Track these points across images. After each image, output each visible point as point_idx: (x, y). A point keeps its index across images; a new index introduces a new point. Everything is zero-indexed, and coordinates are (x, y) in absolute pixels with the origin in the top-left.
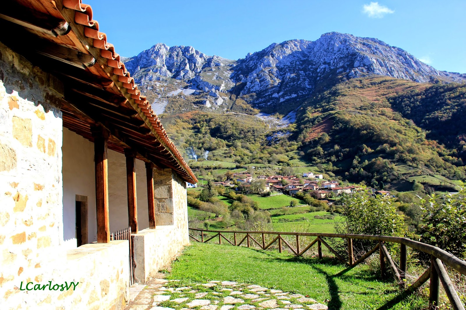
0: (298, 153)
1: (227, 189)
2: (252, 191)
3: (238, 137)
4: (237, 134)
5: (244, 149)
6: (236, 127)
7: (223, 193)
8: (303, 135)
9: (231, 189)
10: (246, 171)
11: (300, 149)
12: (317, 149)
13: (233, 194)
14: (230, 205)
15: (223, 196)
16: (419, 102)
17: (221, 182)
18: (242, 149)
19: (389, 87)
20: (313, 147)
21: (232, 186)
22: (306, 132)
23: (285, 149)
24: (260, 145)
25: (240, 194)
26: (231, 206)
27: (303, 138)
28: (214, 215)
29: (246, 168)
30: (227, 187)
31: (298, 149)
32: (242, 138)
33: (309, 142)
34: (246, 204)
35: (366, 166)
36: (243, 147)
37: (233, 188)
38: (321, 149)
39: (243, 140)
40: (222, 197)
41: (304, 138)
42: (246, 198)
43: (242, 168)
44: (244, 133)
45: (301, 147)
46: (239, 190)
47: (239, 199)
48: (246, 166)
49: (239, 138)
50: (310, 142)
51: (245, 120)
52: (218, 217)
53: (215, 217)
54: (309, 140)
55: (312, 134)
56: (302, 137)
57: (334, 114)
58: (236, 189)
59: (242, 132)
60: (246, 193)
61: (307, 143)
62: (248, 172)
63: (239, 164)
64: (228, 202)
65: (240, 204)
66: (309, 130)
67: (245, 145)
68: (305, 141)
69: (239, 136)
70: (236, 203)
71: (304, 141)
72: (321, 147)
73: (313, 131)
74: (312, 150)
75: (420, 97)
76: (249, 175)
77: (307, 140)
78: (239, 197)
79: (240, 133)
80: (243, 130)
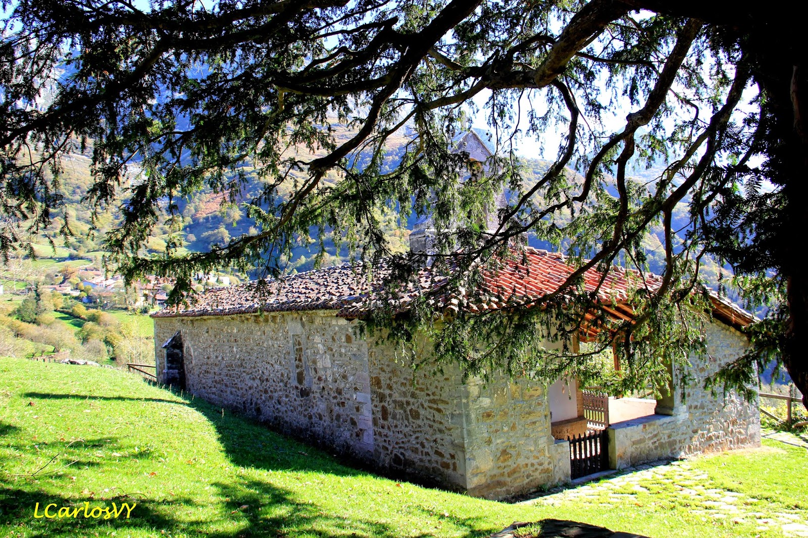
0: (186, 236)
1: (66, 299)
2: (115, 304)
3: (68, 199)
4: (67, 194)
5: (82, 223)
6: (66, 180)
7: (61, 305)
8: (193, 205)
9: (73, 300)
10: (91, 264)
11: (188, 229)
12: (218, 233)
13: (81, 309)
14: (80, 329)
15: (61, 312)
16: (390, 166)
17: (53, 286)
18: (78, 223)
19: (342, 136)
20: (211, 228)
21: (76, 294)
22: (200, 200)
23: (162, 229)
24: (112, 217)
25: (95, 310)
26: (81, 331)
27: (194, 211)
28: (51, 348)
29: (91, 260)
30: (65, 295)
31: (185, 229)
32: (77, 202)
33: (204, 218)
34: (109, 327)
35: (303, 265)
36: (79, 219)
37: (77, 298)
38: (227, 232)
39: (79, 206)
40: (59, 315)
41: (196, 210)
42: (106, 316)
43: (81, 258)
44: (81, 193)
45: (190, 226)
46: (91, 301)
47: (94, 319)
48: (91, 255)
49: (72, 202)
50: (207, 219)
51: (84, 168)
52: (58, 351)
53: (54, 352)
54: (205, 216)
55: (210, 204)
56: (192, 208)
57: (250, 173)
58: (85, 299)
59: (78, 191)
60: (104, 307)
61: (201, 220)
62: (95, 266)
63: (75, 252)
64: (71, 323)
65: (97, 327)
66: (205, 197)
67: (84, 215)
68: (198, 215)
69: (70, 197)
70: (89, 325)
71: (195, 215)
72: (226, 228)
73: (213, 199)
74: (210, 232)
75: (391, 157)
76: (97, 272)
77: (202, 215)
78: (94, 315)
79: (74, 192)
80: (79, 188)
